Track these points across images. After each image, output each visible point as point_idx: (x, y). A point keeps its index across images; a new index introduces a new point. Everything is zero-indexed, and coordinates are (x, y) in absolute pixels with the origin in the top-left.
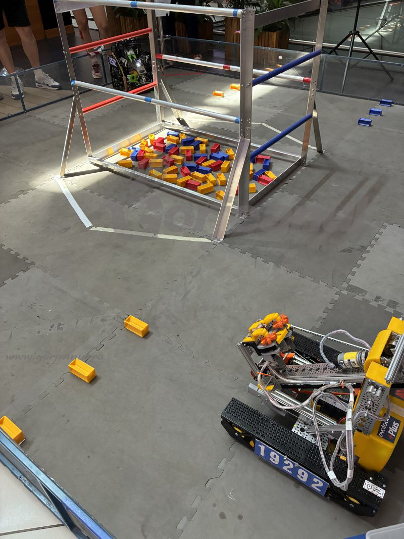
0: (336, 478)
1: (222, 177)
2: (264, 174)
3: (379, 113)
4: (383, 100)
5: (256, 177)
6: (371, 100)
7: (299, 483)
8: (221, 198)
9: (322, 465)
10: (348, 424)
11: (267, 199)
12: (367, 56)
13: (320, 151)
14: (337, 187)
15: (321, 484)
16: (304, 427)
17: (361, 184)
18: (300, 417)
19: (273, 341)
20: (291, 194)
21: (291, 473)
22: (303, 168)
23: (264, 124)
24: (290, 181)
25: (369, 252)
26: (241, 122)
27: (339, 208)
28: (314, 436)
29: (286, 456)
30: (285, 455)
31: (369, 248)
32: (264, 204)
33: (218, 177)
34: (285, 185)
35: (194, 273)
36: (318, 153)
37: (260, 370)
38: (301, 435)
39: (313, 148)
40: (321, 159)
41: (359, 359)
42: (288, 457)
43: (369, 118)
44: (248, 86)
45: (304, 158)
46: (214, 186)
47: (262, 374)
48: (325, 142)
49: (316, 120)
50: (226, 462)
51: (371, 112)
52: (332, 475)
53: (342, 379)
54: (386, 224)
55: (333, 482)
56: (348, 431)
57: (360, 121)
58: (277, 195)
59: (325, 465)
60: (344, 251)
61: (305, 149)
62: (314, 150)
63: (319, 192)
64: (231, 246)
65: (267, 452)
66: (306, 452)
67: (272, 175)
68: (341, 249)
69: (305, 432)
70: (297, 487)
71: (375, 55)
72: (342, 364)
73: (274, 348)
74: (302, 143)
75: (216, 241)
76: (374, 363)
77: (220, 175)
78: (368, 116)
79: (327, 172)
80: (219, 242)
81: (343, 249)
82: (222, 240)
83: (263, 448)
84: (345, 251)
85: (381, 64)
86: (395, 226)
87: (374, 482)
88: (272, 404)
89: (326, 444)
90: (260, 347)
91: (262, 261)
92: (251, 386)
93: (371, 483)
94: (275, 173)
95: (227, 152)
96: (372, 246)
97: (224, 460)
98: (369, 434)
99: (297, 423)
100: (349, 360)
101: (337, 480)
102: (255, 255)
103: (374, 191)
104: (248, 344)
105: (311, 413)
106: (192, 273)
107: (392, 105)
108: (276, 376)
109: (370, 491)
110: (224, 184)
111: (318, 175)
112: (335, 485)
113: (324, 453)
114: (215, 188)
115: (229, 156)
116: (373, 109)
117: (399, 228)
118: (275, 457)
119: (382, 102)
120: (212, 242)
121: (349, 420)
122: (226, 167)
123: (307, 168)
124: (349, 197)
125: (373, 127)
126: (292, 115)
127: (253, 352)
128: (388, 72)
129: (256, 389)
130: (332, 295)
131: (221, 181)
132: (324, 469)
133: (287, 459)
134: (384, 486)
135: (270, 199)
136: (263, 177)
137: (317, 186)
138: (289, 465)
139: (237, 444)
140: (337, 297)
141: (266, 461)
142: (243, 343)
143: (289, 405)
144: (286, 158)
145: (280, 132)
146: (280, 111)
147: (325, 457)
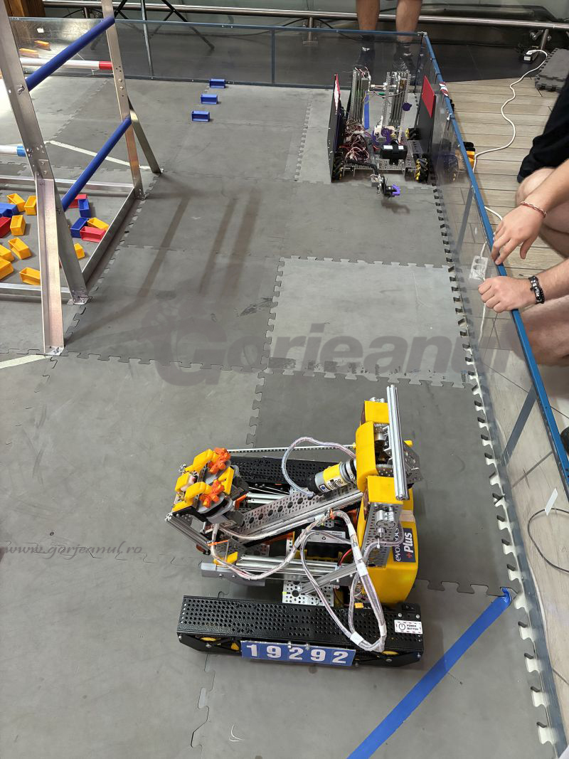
0: (362, 639)
1: (20, 245)
2: (86, 224)
3: (214, 100)
4: (212, 80)
5: (78, 233)
6: (195, 81)
7: (315, 665)
8: (37, 281)
9: (339, 629)
10: (361, 568)
11: (107, 264)
12: (169, 16)
13: (156, 171)
14: (201, 219)
15: (345, 655)
16: (296, 588)
17: (230, 209)
18: (286, 578)
19: (219, 496)
20: (140, 246)
21: (301, 659)
22: (142, 202)
23: (53, 142)
24: (131, 226)
25: (276, 304)
26: (28, 153)
27: (215, 252)
28: (314, 594)
29: (290, 643)
30: (287, 642)
31: (275, 299)
32: (106, 271)
33: (12, 247)
34: (126, 235)
35: (37, 419)
36: (156, 175)
37: (210, 539)
38: (297, 603)
39: (145, 168)
40: (163, 183)
41: (345, 474)
42: (293, 642)
43: (203, 110)
44: (22, 91)
45: (139, 186)
46: (12, 262)
47: (216, 543)
48: (158, 156)
49: (137, 126)
50: (206, 693)
51: (203, 99)
52: (356, 638)
53: (329, 507)
54: (283, 259)
55: (362, 647)
56: (363, 577)
57: (194, 116)
58: (120, 254)
59: (343, 628)
60: (245, 312)
61: (136, 172)
62: (147, 170)
63: (179, 234)
64: (82, 354)
65: (262, 650)
66: (312, 623)
67: (101, 224)
68: (242, 311)
69: (300, 596)
70: (314, 672)
71: (178, 12)
72: (324, 488)
73: (225, 503)
74: (128, 164)
75: (52, 353)
76: (372, 477)
77: (14, 242)
78: (201, 106)
79: (178, 201)
80: (58, 354)
81: (243, 310)
82: (62, 349)
83: (254, 648)
84: (248, 313)
85: (191, 27)
86: (295, 259)
87: (406, 618)
88: (244, 579)
89: (332, 598)
90: (202, 510)
91: (139, 363)
92: (204, 567)
93: (402, 622)
94: (104, 219)
95: (10, 201)
96: (278, 294)
97: (204, 691)
98: (385, 565)
99: (285, 587)
100: (332, 481)
101: (365, 642)
102: (125, 357)
103: (251, 215)
104: (182, 512)
105: (300, 566)
106: (32, 420)
107: (226, 85)
108: (233, 537)
109: (405, 631)
110: (29, 255)
111: (167, 208)
112: (366, 649)
113: (334, 611)
114: (15, 266)
115: (16, 207)
116: (204, 96)
117: (300, 260)
118: (274, 650)
119: (212, 84)
120: (47, 357)
121: (359, 562)
122: (19, 225)
123: (147, 200)
124: (222, 232)
125: (213, 122)
126: (92, 120)
127: (191, 519)
128: (203, 37)
129: (214, 569)
130: (256, 380)
131: (20, 252)
132: (343, 634)
133: (292, 647)
134: (418, 617)
135: (111, 262)
136: (87, 229)
137: (172, 224)
138: (296, 651)
139: (212, 656)
140: (261, 382)
141: (263, 660)
142: (174, 514)
143: (268, 570)
144: (110, 192)
145: (95, 154)
146: (70, 117)
147: (338, 616)
